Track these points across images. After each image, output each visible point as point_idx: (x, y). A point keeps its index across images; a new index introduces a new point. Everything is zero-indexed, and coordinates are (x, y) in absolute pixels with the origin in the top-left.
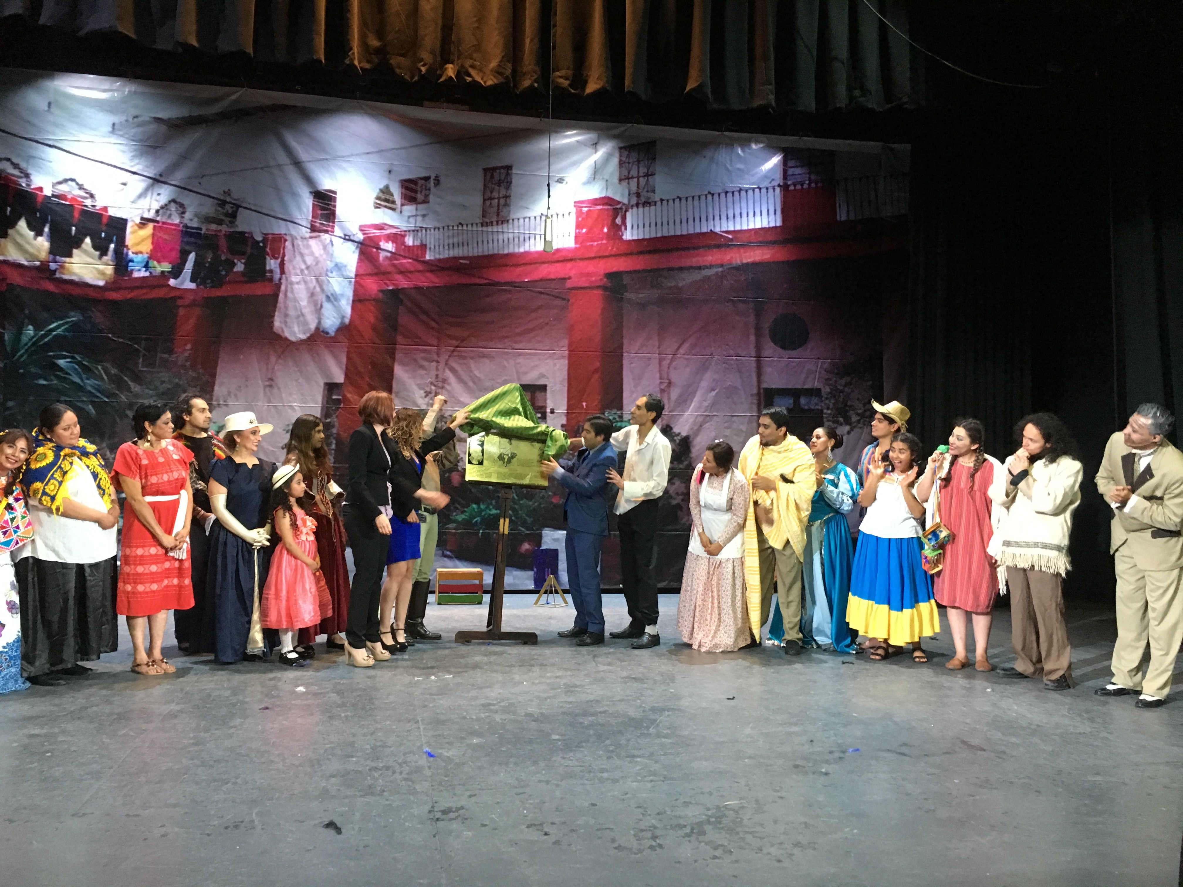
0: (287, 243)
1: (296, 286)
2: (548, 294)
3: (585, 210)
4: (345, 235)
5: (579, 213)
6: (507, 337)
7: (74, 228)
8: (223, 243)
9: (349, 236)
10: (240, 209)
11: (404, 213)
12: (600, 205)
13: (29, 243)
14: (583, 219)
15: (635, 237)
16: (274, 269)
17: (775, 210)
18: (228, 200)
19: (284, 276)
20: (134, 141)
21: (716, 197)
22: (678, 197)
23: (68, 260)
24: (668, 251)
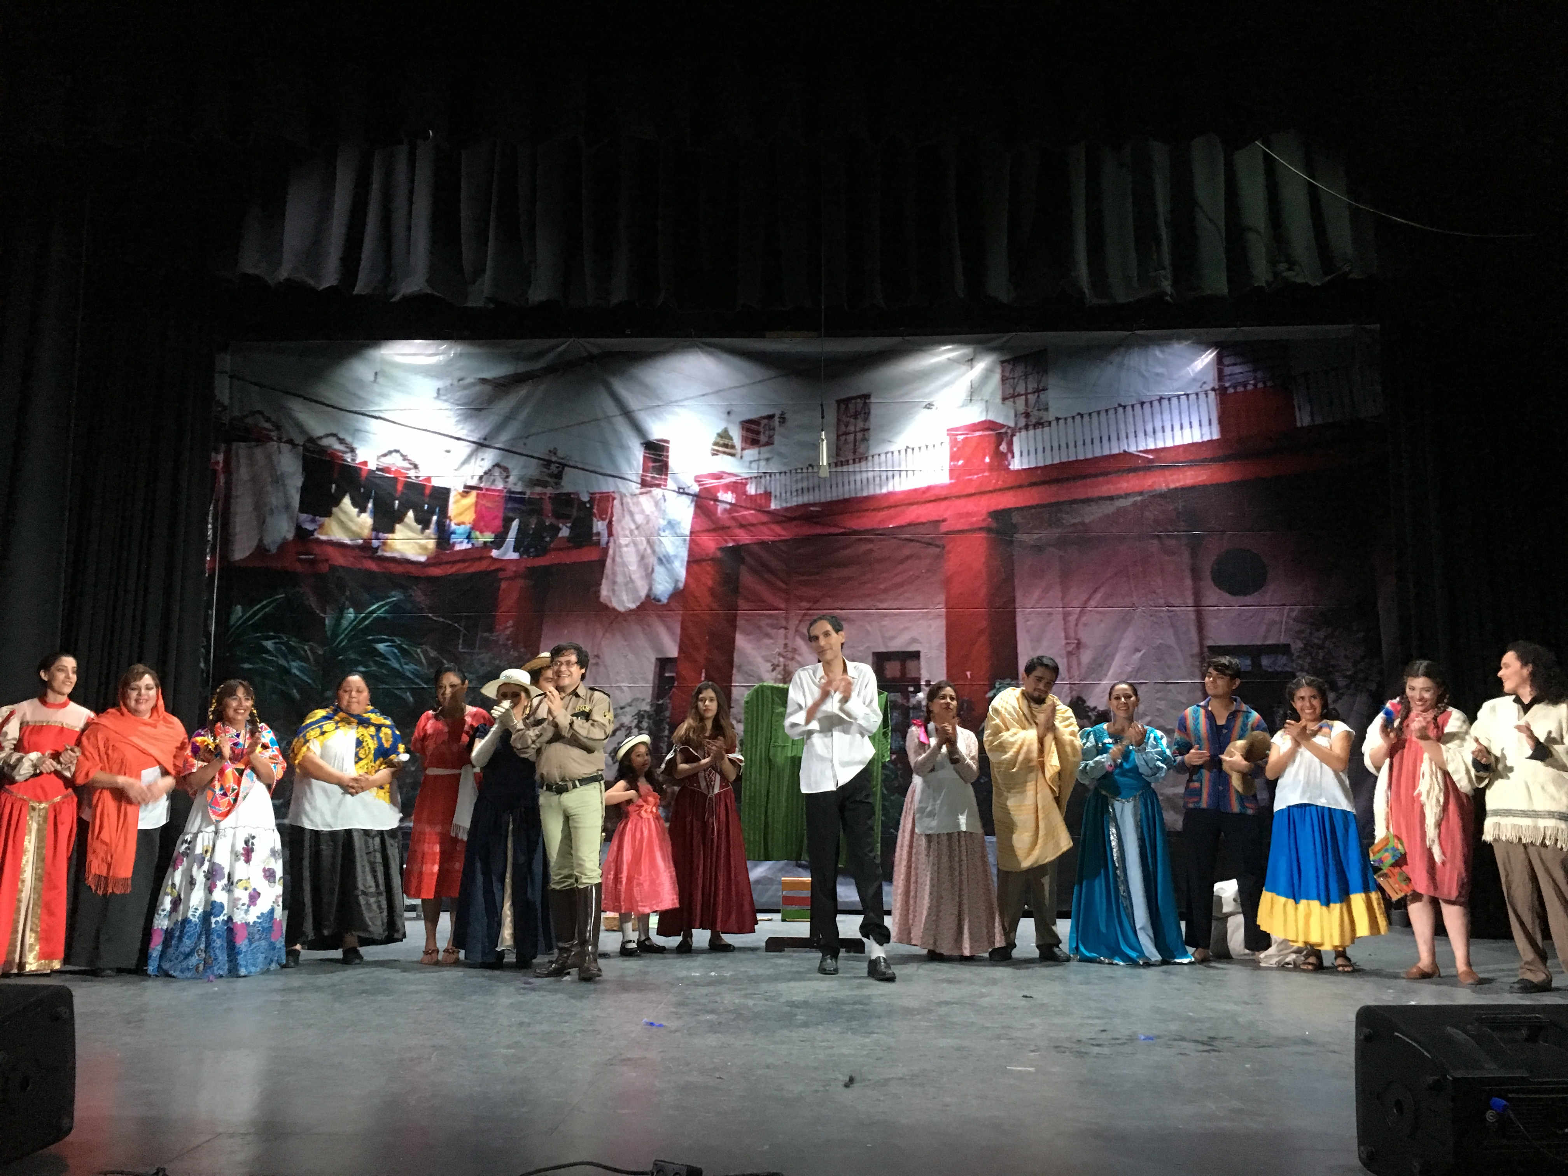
0: (615, 502)
1: (625, 549)
2: (918, 541)
3: (960, 438)
4: (679, 488)
5: (954, 442)
6: (869, 595)
7: (397, 502)
8: (548, 507)
9: (684, 489)
10: (566, 469)
11: (745, 458)
12: (978, 431)
13: (352, 521)
14: (959, 449)
15: (1025, 466)
16: (602, 532)
17: (1210, 421)
18: (554, 459)
19: (611, 538)
20: (459, 405)
21: (1129, 409)
22: (1079, 414)
23: (390, 536)
24: (1068, 479)
